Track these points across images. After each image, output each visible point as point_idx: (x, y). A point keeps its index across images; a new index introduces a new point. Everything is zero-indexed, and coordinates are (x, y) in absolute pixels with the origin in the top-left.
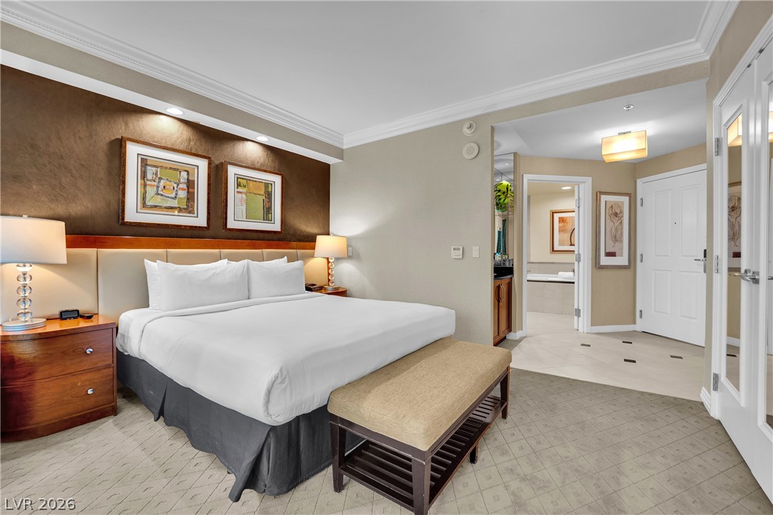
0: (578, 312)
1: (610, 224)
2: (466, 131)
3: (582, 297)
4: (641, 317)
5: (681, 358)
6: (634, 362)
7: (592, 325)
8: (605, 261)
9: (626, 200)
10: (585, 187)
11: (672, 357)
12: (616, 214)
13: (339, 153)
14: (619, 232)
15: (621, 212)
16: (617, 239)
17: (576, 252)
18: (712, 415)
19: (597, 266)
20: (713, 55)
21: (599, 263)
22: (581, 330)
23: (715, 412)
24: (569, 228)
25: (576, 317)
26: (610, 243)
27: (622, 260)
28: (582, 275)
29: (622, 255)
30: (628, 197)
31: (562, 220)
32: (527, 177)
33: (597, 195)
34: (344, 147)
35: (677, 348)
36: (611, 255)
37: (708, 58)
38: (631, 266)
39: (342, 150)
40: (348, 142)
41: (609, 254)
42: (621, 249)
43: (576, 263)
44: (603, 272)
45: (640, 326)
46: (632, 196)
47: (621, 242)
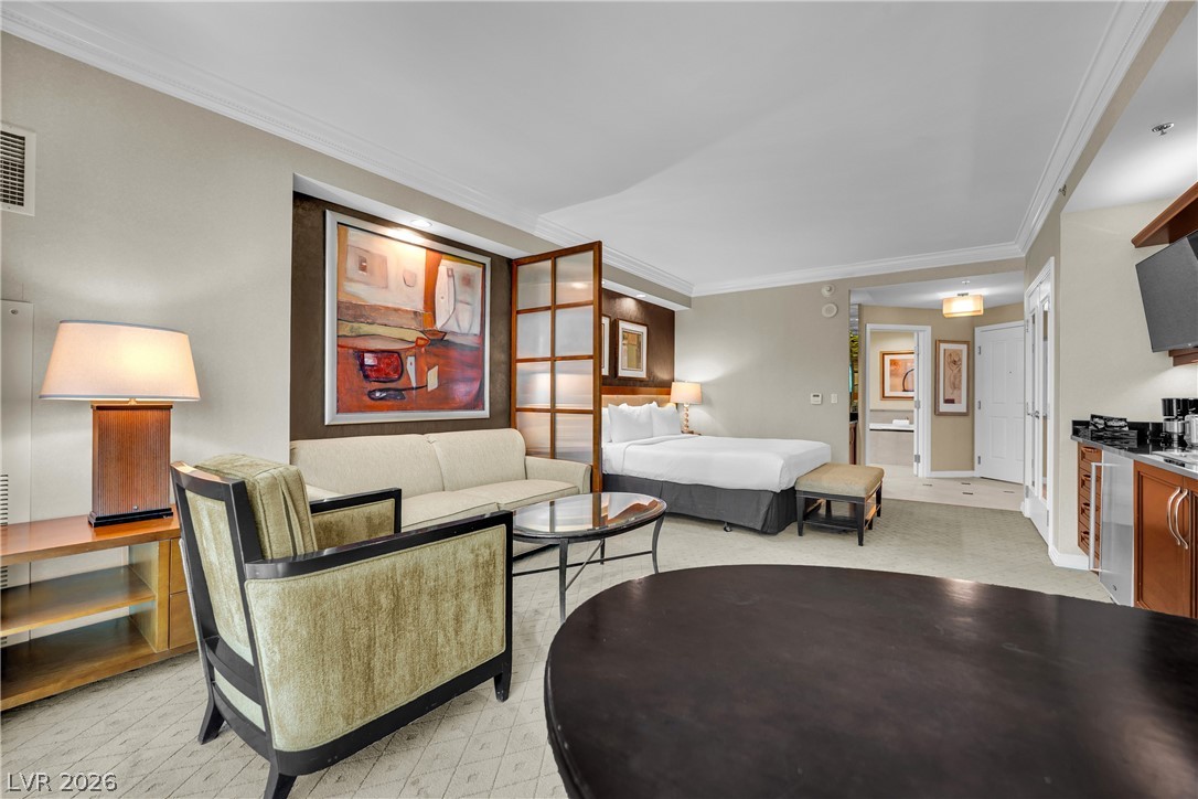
0: (918, 458)
1: (949, 372)
2: (825, 292)
3: (922, 444)
4: (979, 462)
5: (1012, 492)
6: (972, 494)
7: (932, 470)
8: (944, 407)
9: (964, 347)
10: (925, 335)
12: (955, 362)
13: (686, 301)
14: (958, 380)
15: (960, 360)
16: (956, 386)
17: (915, 399)
18: (1026, 516)
19: (936, 412)
20: (1028, 254)
21: (939, 410)
22: (920, 475)
23: (1028, 514)
24: (902, 371)
25: (915, 464)
26: (949, 390)
27: (961, 407)
28: (922, 423)
29: (960, 402)
30: (966, 346)
31: (893, 363)
32: (869, 327)
33: (936, 344)
34: (692, 296)
36: (951, 401)
37: (1023, 256)
38: (969, 413)
39: (690, 298)
40: (695, 292)
41: (947, 401)
42: (960, 397)
43: (915, 410)
44: (942, 419)
45: (977, 473)
46: (970, 344)
47: (960, 389)
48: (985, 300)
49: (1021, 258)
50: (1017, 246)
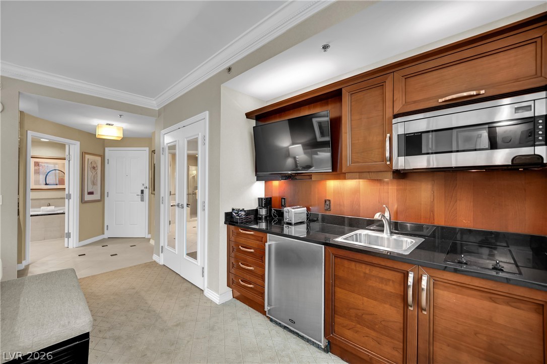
0: (68, 235)
1: (90, 173)
3: (72, 223)
4: (107, 229)
5: (135, 246)
6: (116, 255)
7: (80, 241)
8: (88, 197)
9: (99, 159)
10: (75, 147)
11: (131, 246)
12: (94, 168)
14: (96, 179)
15: (97, 166)
16: (94, 184)
18: (161, 264)
19: (82, 201)
20: (160, 109)
21: (84, 199)
22: (71, 246)
23: (162, 263)
24: (44, 170)
25: (66, 239)
26: (90, 186)
27: (96, 196)
28: (71, 207)
29: (97, 193)
30: (100, 158)
31: (37, 164)
33: (83, 154)
35: (132, 242)
36: (91, 193)
37: (157, 109)
38: (102, 200)
41: (89, 194)
42: (97, 190)
43: (67, 200)
44: (85, 205)
45: (107, 234)
46: (103, 157)
47: (97, 185)
48: (124, 131)
49: (156, 110)
50: (154, 102)
